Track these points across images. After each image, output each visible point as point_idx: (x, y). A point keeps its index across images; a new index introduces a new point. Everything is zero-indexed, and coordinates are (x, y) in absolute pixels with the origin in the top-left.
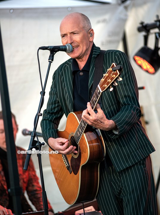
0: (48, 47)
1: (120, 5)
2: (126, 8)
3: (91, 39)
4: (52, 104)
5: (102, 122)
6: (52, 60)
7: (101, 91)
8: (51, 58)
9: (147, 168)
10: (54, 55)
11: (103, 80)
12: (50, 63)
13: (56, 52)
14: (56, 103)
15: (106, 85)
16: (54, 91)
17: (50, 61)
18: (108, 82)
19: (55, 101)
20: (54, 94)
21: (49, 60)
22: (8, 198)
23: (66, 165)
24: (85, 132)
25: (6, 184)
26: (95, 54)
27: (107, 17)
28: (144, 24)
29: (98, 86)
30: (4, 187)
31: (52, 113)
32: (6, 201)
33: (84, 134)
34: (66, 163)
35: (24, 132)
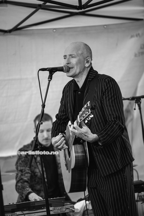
0: (47, 68)
3: (87, 65)
4: (61, 112)
5: (86, 136)
6: (51, 79)
7: (79, 121)
8: (50, 77)
9: (126, 174)
10: (53, 75)
11: (81, 113)
12: (50, 81)
13: (54, 72)
15: (82, 118)
17: (50, 79)
18: (84, 116)
19: (63, 110)
21: (48, 79)
24: (74, 144)
26: (90, 78)
29: (78, 116)
31: (61, 119)
33: (73, 146)
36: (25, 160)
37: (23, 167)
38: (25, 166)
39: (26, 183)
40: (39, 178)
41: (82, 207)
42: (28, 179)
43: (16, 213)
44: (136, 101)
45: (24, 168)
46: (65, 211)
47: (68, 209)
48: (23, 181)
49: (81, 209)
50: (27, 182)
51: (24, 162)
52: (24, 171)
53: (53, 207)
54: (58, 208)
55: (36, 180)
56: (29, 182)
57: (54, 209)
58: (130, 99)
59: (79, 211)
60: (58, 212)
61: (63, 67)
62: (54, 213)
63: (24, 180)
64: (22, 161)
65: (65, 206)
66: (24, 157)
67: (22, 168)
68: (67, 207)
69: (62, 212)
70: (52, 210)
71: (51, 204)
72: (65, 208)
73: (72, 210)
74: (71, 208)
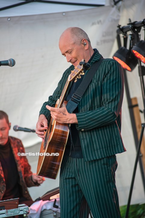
1: (113, 7)
2: (119, 9)
5: (64, 114)
22: (5, 185)
25: (3, 173)
26: (94, 60)
27: (102, 18)
28: (121, 27)
30: (1, 176)
32: (4, 187)
35: (15, 128)
41: (39, 208)
46: (19, 213)
47: (22, 210)
49: (38, 209)
53: (6, 210)
54: (11, 210)
57: (7, 212)
59: (36, 212)
60: (11, 214)
61: (8, 61)
62: (7, 216)
65: (18, 208)
68: (21, 209)
69: (15, 214)
70: (4, 212)
71: (4, 206)
72: (19, 210)
73: (26, 212)
74: (25, 210)
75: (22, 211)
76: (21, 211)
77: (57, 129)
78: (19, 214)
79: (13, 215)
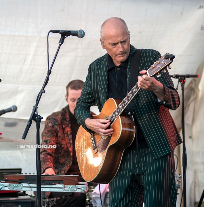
0: (60, 31)
4: (86, 95)
6: (62, 43)
8: (62, 41)
13: (67, 36)
14: (90, 95)
16: (89, 83)
19: (90, 92)
20: (89, 86)
21: (59, 42)
23: (94, 145)
31: (86, 102)
33: (120, 117)
34: (93, 144)
36: (51, 129)
37: (48, 137)
38: (51, 136)
39: (49, 157)
40: (65, 151)
42: (52, 152)
43: (23, 185)
44: (179, 80)
45: (49, 139)
46: (76, 190)
48: (46, 153)
50: (50, 155)
51: (50, 132)
52: (49, 143)
53: (63, 185)
54: (69, 186)
55: (62, 153)
56: (53, 155)
57: (64, 187)
58: (174, 76)
60: (68, 190)
61: (78, 31)
63: (48, 153)
64: (48, 131)
65: (77, 185)
66: (51, 127)
67: (47, 139)
68: (79, 186)
69: (72, 191)
70: (62, 187)
71: (62, 181)
72: (77, 187)
73: (84, 191)
74: (83, 189)
75: (80, 190)
76: (78, 189)
77: (124, 130)
78: (76, 192)
79: (70, 191)
